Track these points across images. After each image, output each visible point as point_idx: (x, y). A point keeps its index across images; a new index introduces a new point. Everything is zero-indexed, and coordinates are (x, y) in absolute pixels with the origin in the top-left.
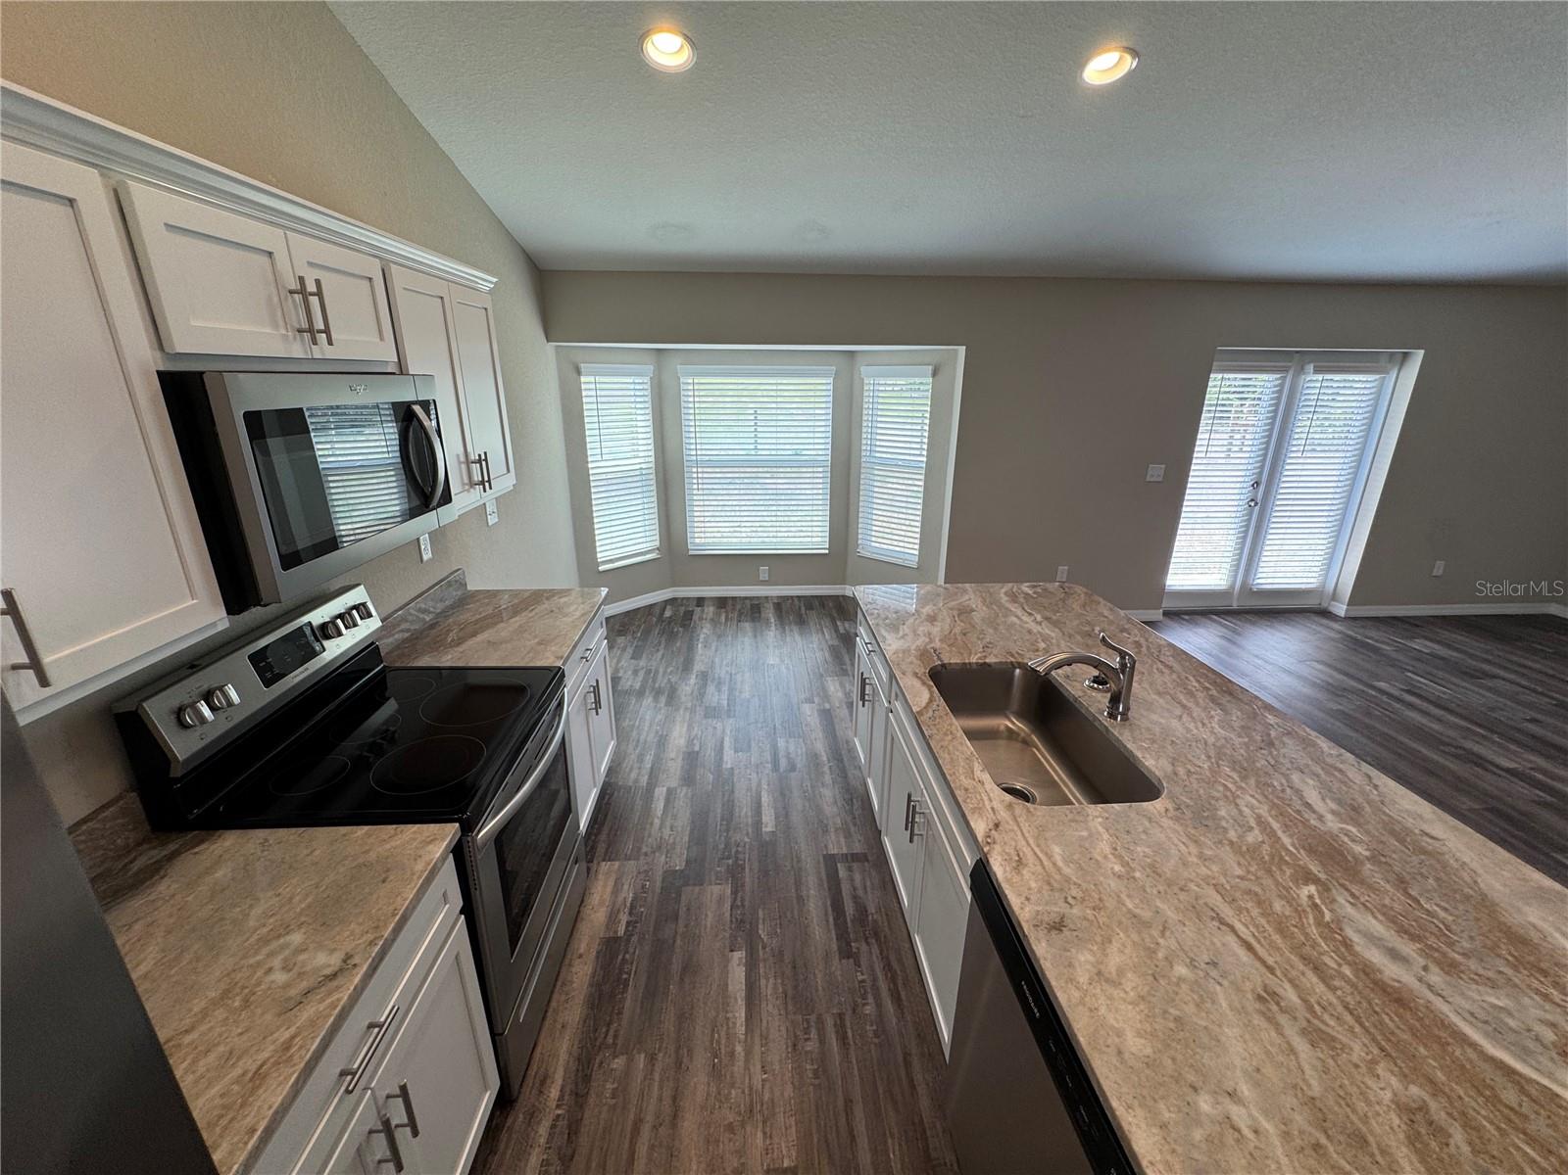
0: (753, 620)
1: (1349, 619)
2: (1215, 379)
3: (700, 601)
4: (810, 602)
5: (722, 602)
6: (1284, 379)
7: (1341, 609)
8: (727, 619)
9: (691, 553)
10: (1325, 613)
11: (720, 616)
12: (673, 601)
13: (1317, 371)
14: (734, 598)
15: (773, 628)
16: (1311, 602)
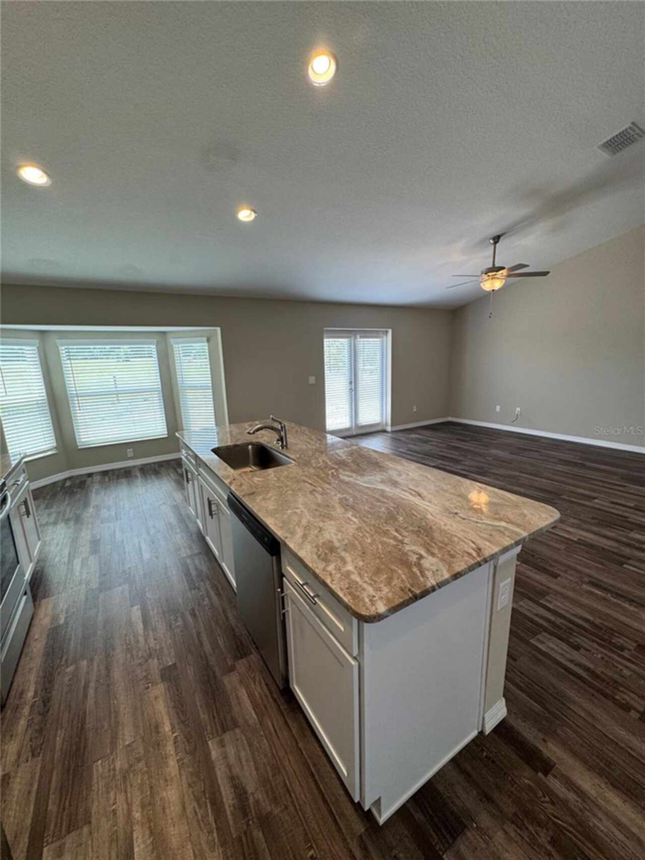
0: (127, 477)
1: (393, 432)
2: (327, 342)
3: (90, 475)
4: (161, 464)
5: (105, 473)
6: (350, 341)
7: (389, 429)
8: (109, 480)
9: (79, 447)
10: (385, 431)
11: (105, 479)
12: (70, 478)
13: (361, 337)
14: (112, 470)
15: (140, 478)
16: (380, 428)
